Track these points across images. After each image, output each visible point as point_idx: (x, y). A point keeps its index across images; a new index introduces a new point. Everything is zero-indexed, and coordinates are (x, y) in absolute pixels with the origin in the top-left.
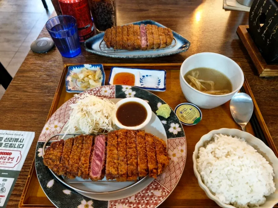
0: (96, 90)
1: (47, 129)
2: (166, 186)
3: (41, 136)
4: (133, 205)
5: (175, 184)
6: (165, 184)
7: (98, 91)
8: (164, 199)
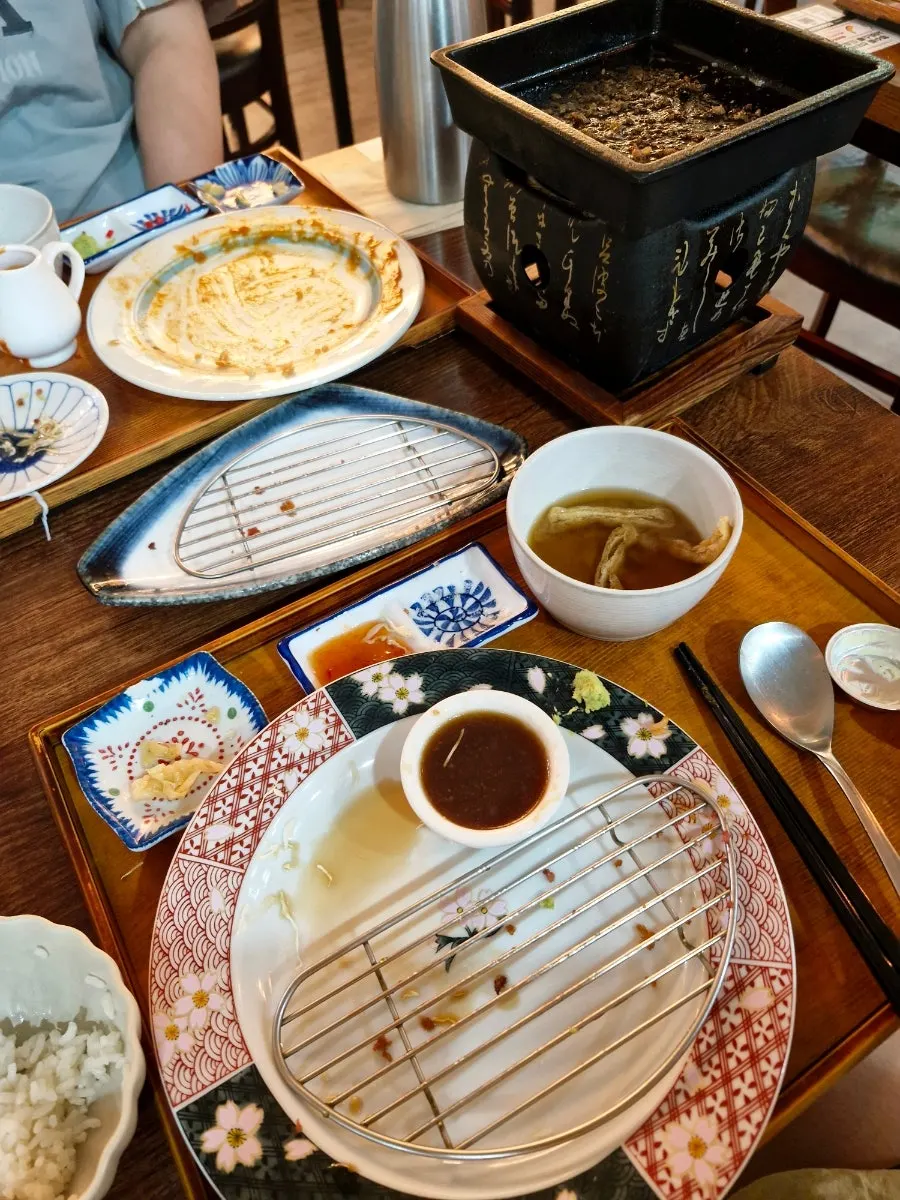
0: (259, 749)
1: (173, 1033)
2: (761, 954)
3: (169, 1079)
4: (715, 1097)
5: (786, 928)
6: (757, 950)
7: (271, 749)
8: (789, 1004)
